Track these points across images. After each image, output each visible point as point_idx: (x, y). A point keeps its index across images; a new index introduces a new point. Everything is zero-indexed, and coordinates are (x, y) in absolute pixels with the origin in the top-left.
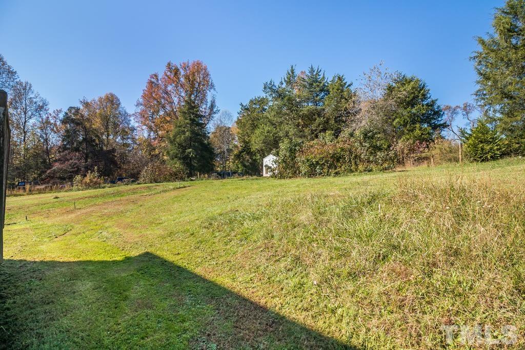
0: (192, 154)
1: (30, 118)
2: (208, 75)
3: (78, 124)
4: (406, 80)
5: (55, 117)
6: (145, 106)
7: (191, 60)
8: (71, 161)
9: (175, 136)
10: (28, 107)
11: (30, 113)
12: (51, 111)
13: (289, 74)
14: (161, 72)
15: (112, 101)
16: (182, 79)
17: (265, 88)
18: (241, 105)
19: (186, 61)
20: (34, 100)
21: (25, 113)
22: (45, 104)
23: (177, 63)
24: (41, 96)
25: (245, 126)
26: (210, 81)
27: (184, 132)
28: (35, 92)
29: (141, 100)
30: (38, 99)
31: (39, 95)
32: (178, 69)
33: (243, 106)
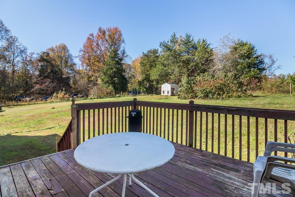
0: (116, 81)
1: (16, 57)
2: (121, 35)
3: (48, 62)
4: (243, 44)
5: (30, 57)
6: (84, 51)
7: (112, 26)
8: (45, 84)
9: (107, 71)
10: (15, 51)
11: (16, 54)
12: (28, 53)
13: (173, 37)
14: (95, 33)
15: (64, 48)
16: (107, 37)
17: (160, 45)
18: (143, 53)
19: (109, 27)
20: (19, 47)
21: (14, 54)
22: (25, 49)
23: (104, 28)
24: (23, 44)
25: (146, 65)
26: (122, 38)
27: (112, 69)
28: (20, 42)
29: (82, 48)
30: (21, 46)
31: (22, 44)
32: (105, 31)
33: (144, 54)
